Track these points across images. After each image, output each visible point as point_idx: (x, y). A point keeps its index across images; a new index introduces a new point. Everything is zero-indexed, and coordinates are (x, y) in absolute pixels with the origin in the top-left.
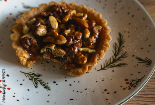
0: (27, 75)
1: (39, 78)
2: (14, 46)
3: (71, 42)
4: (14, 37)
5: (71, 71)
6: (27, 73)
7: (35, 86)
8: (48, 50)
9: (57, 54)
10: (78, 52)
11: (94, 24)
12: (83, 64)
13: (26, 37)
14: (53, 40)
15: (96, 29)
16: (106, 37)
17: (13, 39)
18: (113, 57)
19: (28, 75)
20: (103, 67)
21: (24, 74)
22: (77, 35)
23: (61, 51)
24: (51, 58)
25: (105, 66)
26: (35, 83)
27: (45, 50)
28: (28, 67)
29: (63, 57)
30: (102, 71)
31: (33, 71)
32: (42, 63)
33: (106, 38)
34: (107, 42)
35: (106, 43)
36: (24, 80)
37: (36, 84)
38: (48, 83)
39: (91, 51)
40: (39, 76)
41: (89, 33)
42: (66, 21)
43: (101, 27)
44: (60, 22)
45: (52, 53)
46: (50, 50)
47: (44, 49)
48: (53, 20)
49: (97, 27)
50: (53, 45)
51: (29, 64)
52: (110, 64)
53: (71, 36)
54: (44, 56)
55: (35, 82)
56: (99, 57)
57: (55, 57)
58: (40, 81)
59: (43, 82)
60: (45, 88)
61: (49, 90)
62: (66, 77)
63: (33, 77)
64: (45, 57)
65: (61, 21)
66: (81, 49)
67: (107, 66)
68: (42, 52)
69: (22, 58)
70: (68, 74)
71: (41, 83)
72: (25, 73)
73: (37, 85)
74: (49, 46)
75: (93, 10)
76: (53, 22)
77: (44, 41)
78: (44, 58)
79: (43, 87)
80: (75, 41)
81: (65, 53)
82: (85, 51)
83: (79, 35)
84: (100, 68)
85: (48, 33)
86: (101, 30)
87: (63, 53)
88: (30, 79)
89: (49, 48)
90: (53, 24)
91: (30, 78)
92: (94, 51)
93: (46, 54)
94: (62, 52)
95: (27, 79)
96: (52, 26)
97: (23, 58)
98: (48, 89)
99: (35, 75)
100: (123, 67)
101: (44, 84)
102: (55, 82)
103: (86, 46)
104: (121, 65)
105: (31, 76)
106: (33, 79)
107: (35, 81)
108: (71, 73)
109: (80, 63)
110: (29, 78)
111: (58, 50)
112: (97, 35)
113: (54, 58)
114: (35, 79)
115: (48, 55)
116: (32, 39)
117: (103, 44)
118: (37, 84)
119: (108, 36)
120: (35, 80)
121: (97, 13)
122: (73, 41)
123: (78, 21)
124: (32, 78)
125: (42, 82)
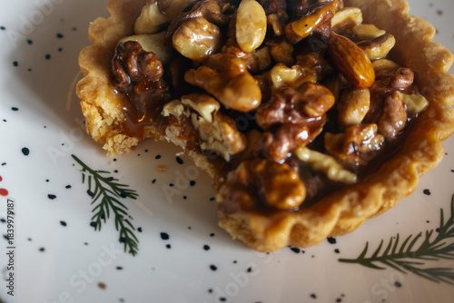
0: (87, 174)
1: (121, 200)
2: (84, 62)
3: (278, 114)
4: (101, 31)
5: (233, 219)
6: (94, 169)
7: (95, 220)
8: (188, 114)
9: (211, 140)
10: (288, 161)
11: (403, 82)
12: (281, 206)
13: (135, 42)
14: (214, 82)
15: (404, 104)
16: (424, 143)
17: (92, 35)
18: (428, 235)
19: (90, 177)
20: (369, 255)
21: (81, 168)
22: (311, 97)
23: (226, 133)
24: (189, 147)
25: (380, 254)
26: (98, 210)
27: (179, 110)
28: (106, 152)
29: (227, 158)
30: (358, 267)
31: (116, 171)
32: (158, 157)
33: (423, 151)
34: (415, 166)
35: (410, 167)
36: (68, 187)
37: (102, 215)
38: (140, 230)
39: (337, 174)
40: (124, 194)
41: (366, 109)
42: (297, 36)
43: (424, 103)
44: (277, 32)
45: (197, 132)
46: (194, 116)
47: (175, 105)
48: (250, 17)
49: (408, 99)
50: (211, 103)
51: (110, 142)
52: (401, 255)
53: (287, 92)
54: (167, 131)
55: (102, 210)
56: (353, 207)
57: (203, 147)
58: (119, 213)
59: (126, 221)
60: (122, 240)
61: (133, 252)
62: (212, 235)
63: (103, 190)
64: (172, 135)
65: (283, 30)
66: (305, 155)
67: (384, 259)
68: (166, 112)
69: (89, 110)
70: (220, 224)
71: (118, 219)
72: (85, 168)
73: (102, 221)
74: (196, 101)
75: (429, 32)
76: (245, 21)
77: (189, 78)
78: (167, 139)
79: (116, 235)
80: (294, 117)
81: (239, 145)
82: (316, 166)
83: (316, 99)
84: (355, 256)
85: (214, 56)
86: (422, 113)
87: (233, 145)
88: (89, 192)
89: (195, 107)
90: (243, 28)
91: (93, 190)
92: (353, 178)
93: (177, 126)
94: (228, 139)
95: (80, 189)
96: (238, 35)
97: (94, 111)
98: (128, 248)
99: (114, 186)
100: (443, 285)
101: (126, 225)
102: (165, 236)
103: (328, 148)
104: (443, 274)
105: (98, 185)
106: (102, 196)
107: (101, 205)
108: (232, 226)
109: (273, 198)
110: (88, 188)
111: (218, 127)
112: (396, 128)
113: (199, 150)
114: (107, 200)
115: (182, 133)
116: (151, 55)
117: (398, 166)
118: (103, 217)
119: (431, 144)
120: (104, 201)
121: (441, 47)
122: (287, 112)
123: (340, 47)
124: (99, 190)
125: (126, 217)
